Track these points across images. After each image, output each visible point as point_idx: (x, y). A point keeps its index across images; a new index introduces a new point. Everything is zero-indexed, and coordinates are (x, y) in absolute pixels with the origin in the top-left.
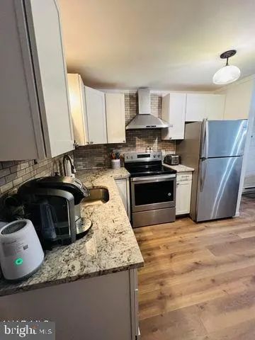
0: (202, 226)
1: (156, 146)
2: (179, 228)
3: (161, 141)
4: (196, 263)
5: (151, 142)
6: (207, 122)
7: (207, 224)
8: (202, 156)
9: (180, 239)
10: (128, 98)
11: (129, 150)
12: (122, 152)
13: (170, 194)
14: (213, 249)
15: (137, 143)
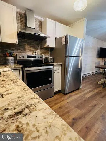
0: (68, 96)
1: (39, 51)
2: (57, 99)
3: (42, 48)
4: (73, 119)
5: (35, 48)
6: (68, 36)
7: (70, 94)
8: (67, 55)
9: (59, 106)
10: (19, 15)
11: (20, 52)
12: (15, 53)
13: (50, 79)
14: (78, 107)
15: (26, 48)
